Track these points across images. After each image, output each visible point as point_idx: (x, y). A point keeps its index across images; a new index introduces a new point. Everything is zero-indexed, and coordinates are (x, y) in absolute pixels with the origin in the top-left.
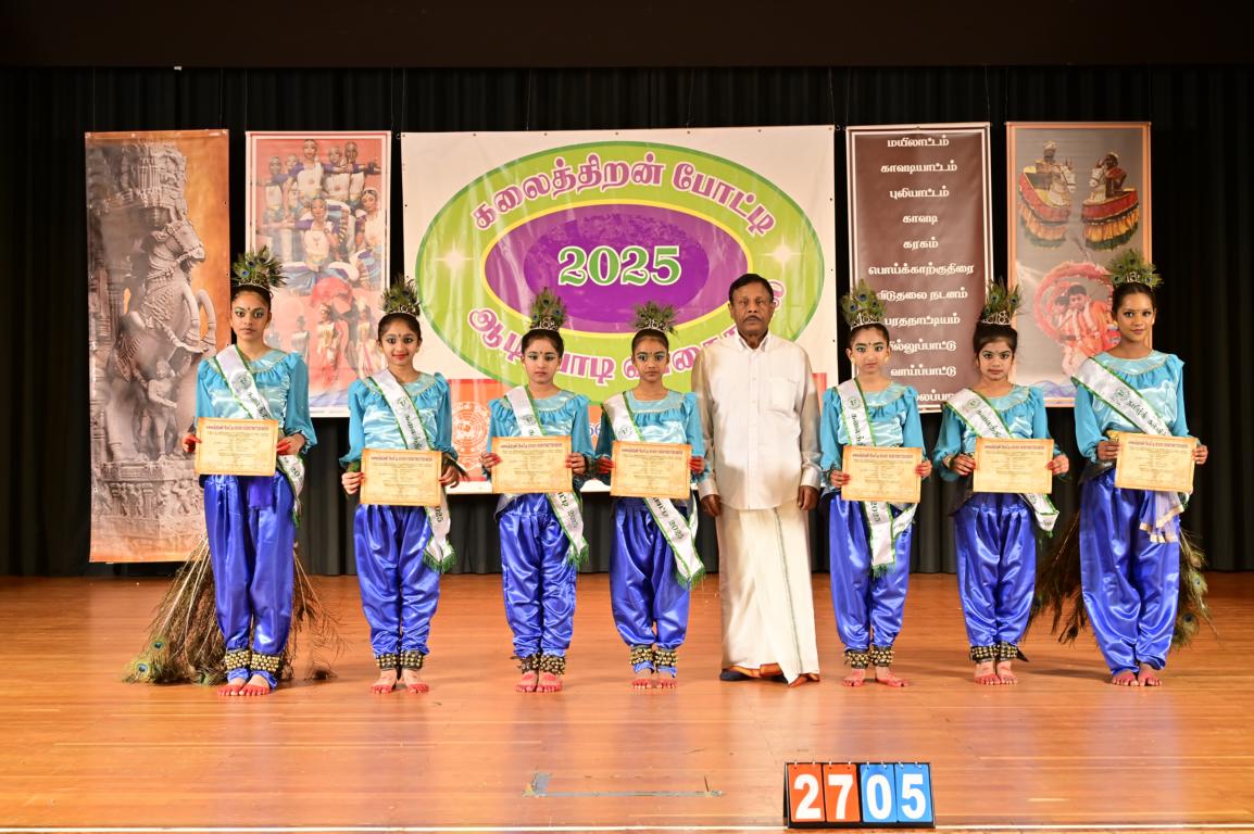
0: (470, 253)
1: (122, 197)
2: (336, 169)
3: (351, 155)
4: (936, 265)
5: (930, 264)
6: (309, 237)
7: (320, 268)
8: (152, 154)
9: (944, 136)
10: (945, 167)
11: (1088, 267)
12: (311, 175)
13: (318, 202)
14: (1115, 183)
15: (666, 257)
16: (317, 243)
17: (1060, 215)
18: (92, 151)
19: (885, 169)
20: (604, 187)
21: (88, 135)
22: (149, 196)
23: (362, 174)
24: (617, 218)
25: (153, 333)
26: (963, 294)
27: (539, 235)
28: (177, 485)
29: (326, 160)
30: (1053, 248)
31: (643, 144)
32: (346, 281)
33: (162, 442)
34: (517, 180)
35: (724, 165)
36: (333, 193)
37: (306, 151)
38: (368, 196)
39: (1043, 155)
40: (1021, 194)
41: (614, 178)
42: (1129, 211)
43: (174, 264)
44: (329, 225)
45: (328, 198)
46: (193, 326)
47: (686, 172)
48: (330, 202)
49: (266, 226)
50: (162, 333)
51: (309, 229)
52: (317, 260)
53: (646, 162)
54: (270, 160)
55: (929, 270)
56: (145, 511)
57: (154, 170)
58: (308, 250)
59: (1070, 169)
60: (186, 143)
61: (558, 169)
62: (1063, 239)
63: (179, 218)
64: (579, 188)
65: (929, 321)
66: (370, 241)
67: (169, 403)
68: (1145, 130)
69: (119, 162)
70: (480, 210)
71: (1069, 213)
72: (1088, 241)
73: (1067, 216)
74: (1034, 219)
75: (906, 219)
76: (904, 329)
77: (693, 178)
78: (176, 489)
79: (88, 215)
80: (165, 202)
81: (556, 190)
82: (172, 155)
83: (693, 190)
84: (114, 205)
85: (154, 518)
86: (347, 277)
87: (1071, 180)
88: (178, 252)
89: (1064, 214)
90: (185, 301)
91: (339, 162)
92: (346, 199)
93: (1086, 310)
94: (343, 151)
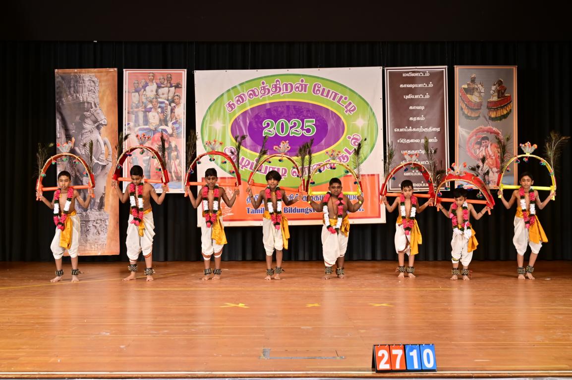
0: (224, 123)
1: (71, 98)
2: (163, 86)
3: (169, 79)
4: (424, 128)
5: (421, 127)
6: (150, 115)
7: (155, 128)
8: (84, 79)
9: (427, 72)
10: (428, 85)
11: (490, 128)
12: (152, 88)
13: (155, 100)
14: (502, 92)
15: (310, 124)
16: (154, 118)
17: (478, 106)
18: (58, 77)
19: (401, 86)
20: (282, 93)
21: (56, 70)
22: (83, 97)
23: (174, 88)
24: (288, 107)
25: (84, 157)
26: (435, 140)
27: (254, 115)
28: (95, 222)
29: (158, 82)
30: (475, 120)
31: (299, 75)
34: (245, 91)
35: (334, 84)
36: (161, 96)
37: (150, 77)
38: (176, 97)
39: (470, 80)
40: (461, 97)
41: (287, 89)
42: (507, 104)
43: (94, 127)
44: (159, 110)
45: (159, 98)
46: (102, 154)
47: (318, 87)
48: (160, 100)
49: (132, 110)
51: (151, 111)
52: (154, 125)
53: (300, 83)
54: (134, 82)
55: (420, 130)
57: (85, 86)
58: (150, 121)
59: (482, 86)
60: (98, 74)
61: (263, 86)
62: (479, 116)
63: (96, 107)
64: (272, 94)
65: (421, 152)
66: (178, 117)
68: (515, 69)
69: (70, 82)
70: (229, 104)
72: (490, 117)
73: (481, 106)
74: (466, 108)
75: (411, 108)
77: (321, 90)
78: (95, 224)
79: (56, 105)
80: (90, 100)
81: (261, 95)
82: (93, 79)
83: (321, 95)
84: (68, 101)
85: (85, 237)
86: (167, 132)
87: (483, 91)
88: (95, 121)
89: (479, 105)
90: (98, 143)
91: (164, 83)
92: (167, 98)
93: (489, 147)
94: (166, 78)
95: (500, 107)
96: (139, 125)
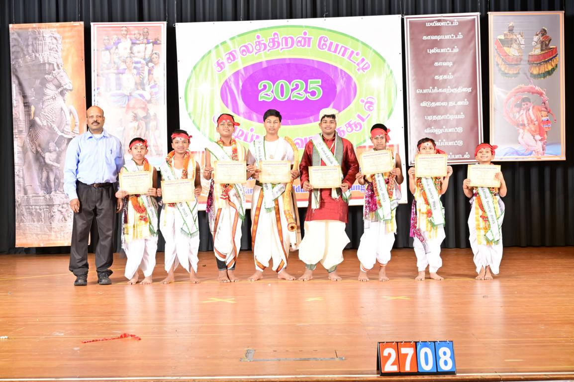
0: (212, 85)
1: (29, 58)
2: (138, 42)
3: (146, 35)
4: (452, 88)
7: (130, 93)
8: (44, 35)
9: (456, 20)
10: (456, 36)
11: (532, 87)
13: (129, 59)
14: (545, 43)
15: (315, 85)
16: (129, 80)
17: (517, 61)
18: (13, 34)
19: (425, 38)
20: (282, 49)
21: (11, 26)
22: (43, 57)
23: (151, 44)
24: (289, 65)
25: (46, 128)
26: (466, 103)
27: (248, 75)
28: (61, 206)
29: (133, 37)
30: (513, 78)
31: (301, 27)
32: (144, 100)
33: (52, 184)
34: (237, 46)
35: (344, 37)
36: (136, 54)
37: (123, 32)
38: (154, 56)
39: (508, 29)
40: (496, 49)
41: (287, 44)
42: (553, 58)
43: (57, 92)
44: (135, 71)
45: (134, 57)
46: (67, 124)
47: (324, 41)
48: (136, 59)
49: (102, 72)
50: (51, 128)
51: (124, 73)
52: (129, 89)
53: (303, 36)
54: (103, 37)
55: (447, 91)
56: (45, 220)
57: (45, 43)
59: (522, 36)
60: (61, 29)
61: (258, 40)
62: (518, 73)
63: (59, 69)
64: (268, 50)
65: (449, 117)
66: (156, 79)
67: (55, 164)
68: (560, 15)
69: (27, 40)
70: (218, 62)
71: (521, 60)
72: (531, 73)
73: (520, 61)
74: (503, 63)
75: (436, 64)
76: (435, 121)
77: (328, 43)
78: (60, 209)
79: (12, 67)
80: (51, 60)
81: (256, 51)
82: (54, 36)
83: (328, 50)
84: (25, 61)
85: (49, 224)
86: (144, 98)
87: (523, 42)
88: (59, 86)
89: (519, 60)
90: (63, 112)
91: (139, 38)
92: (143, 57)
93: (531, 110)
94: (141, 32)
95: (544, 62)
96: (110, 90)
